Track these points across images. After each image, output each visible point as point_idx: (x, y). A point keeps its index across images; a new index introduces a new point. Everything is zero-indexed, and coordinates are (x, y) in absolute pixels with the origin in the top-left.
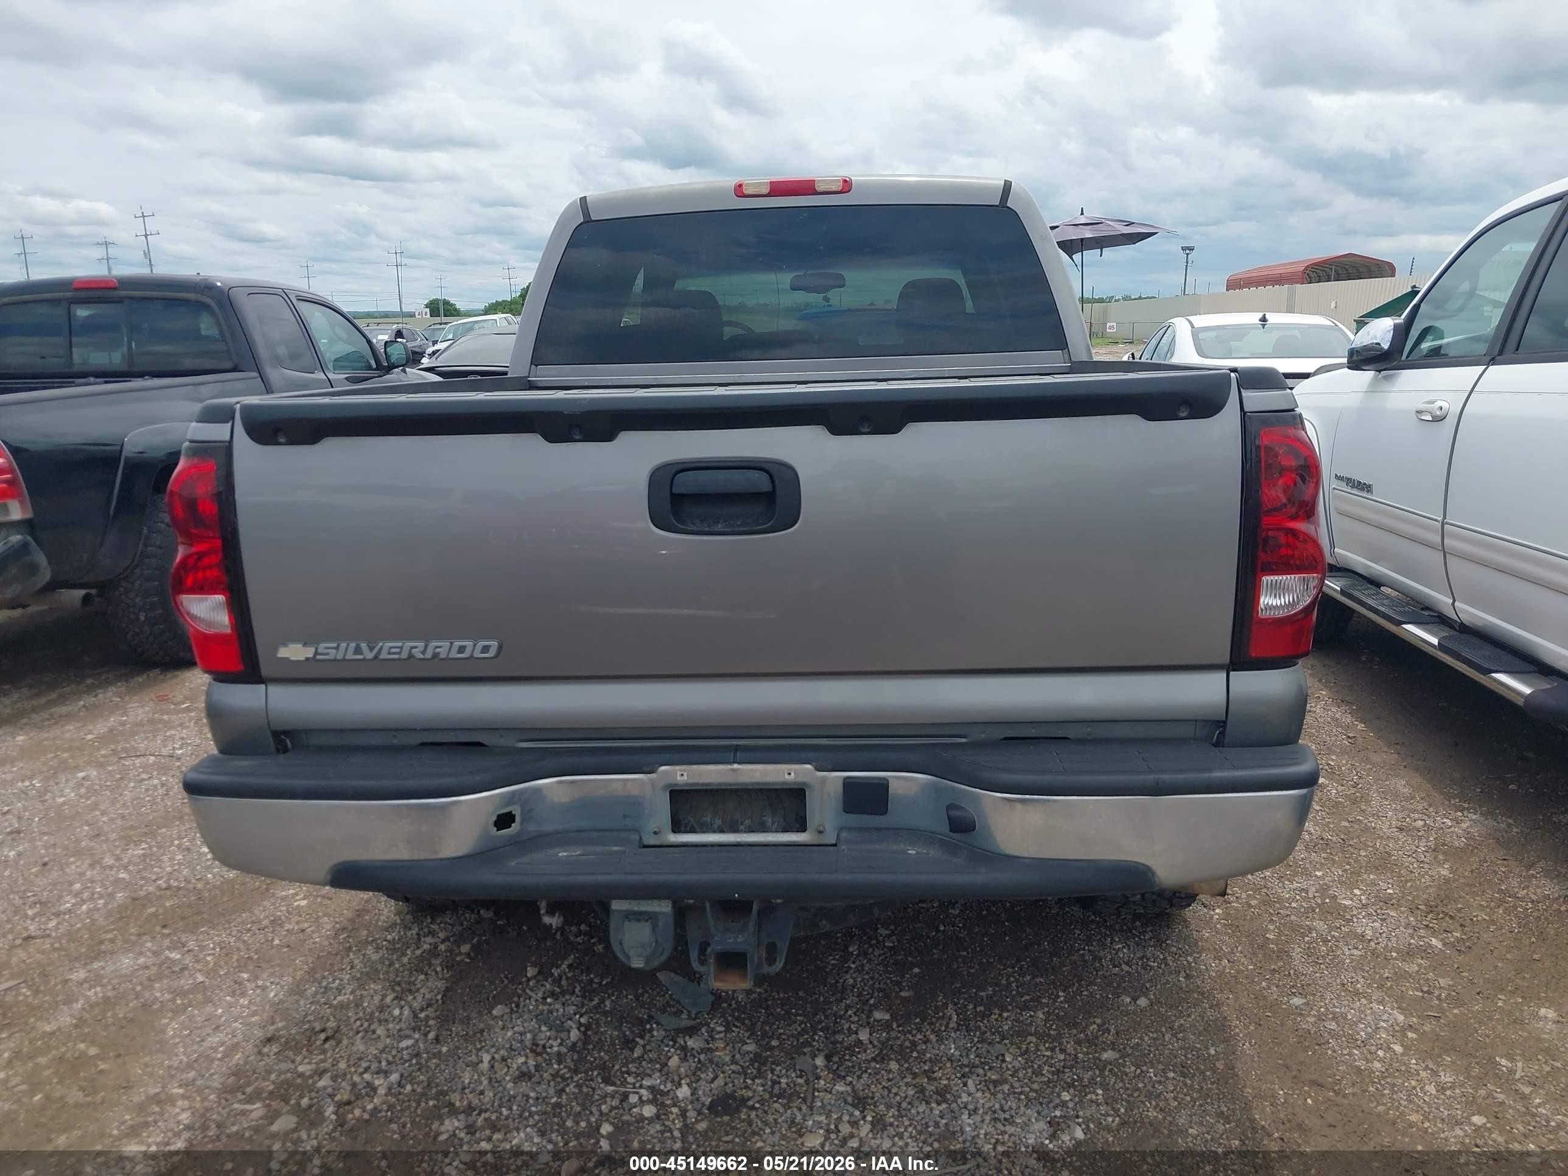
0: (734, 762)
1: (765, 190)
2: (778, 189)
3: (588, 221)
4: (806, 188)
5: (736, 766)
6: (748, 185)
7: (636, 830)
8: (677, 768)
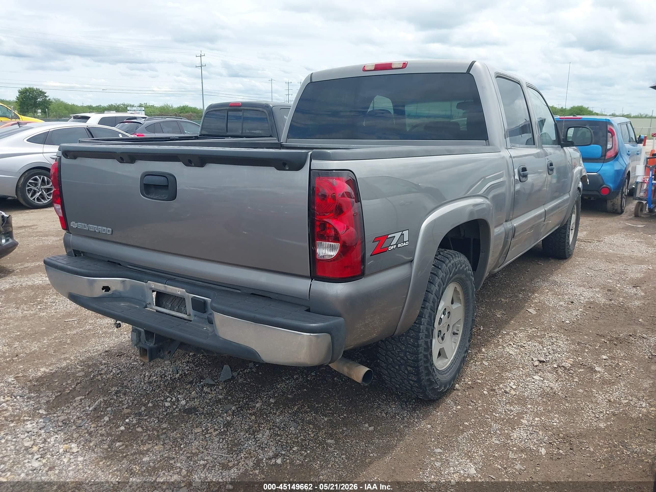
0: (165, 284)
1: (373, 68)
2: (378, 67)
3: (311, 82)
4: (388, 67)
5: (166, 285)
6: (367, 66)
7: (145, 302)
8: (152, 282)
